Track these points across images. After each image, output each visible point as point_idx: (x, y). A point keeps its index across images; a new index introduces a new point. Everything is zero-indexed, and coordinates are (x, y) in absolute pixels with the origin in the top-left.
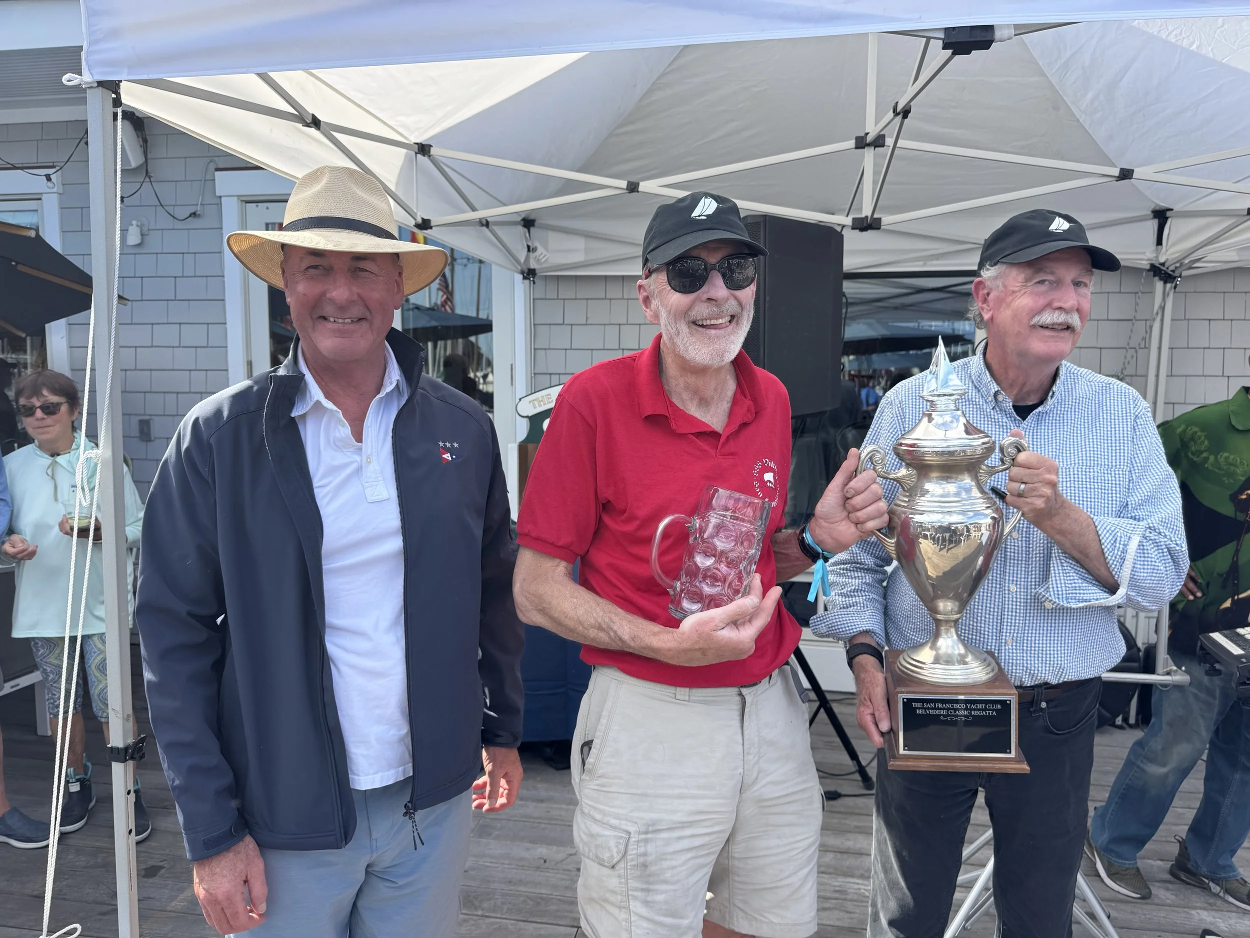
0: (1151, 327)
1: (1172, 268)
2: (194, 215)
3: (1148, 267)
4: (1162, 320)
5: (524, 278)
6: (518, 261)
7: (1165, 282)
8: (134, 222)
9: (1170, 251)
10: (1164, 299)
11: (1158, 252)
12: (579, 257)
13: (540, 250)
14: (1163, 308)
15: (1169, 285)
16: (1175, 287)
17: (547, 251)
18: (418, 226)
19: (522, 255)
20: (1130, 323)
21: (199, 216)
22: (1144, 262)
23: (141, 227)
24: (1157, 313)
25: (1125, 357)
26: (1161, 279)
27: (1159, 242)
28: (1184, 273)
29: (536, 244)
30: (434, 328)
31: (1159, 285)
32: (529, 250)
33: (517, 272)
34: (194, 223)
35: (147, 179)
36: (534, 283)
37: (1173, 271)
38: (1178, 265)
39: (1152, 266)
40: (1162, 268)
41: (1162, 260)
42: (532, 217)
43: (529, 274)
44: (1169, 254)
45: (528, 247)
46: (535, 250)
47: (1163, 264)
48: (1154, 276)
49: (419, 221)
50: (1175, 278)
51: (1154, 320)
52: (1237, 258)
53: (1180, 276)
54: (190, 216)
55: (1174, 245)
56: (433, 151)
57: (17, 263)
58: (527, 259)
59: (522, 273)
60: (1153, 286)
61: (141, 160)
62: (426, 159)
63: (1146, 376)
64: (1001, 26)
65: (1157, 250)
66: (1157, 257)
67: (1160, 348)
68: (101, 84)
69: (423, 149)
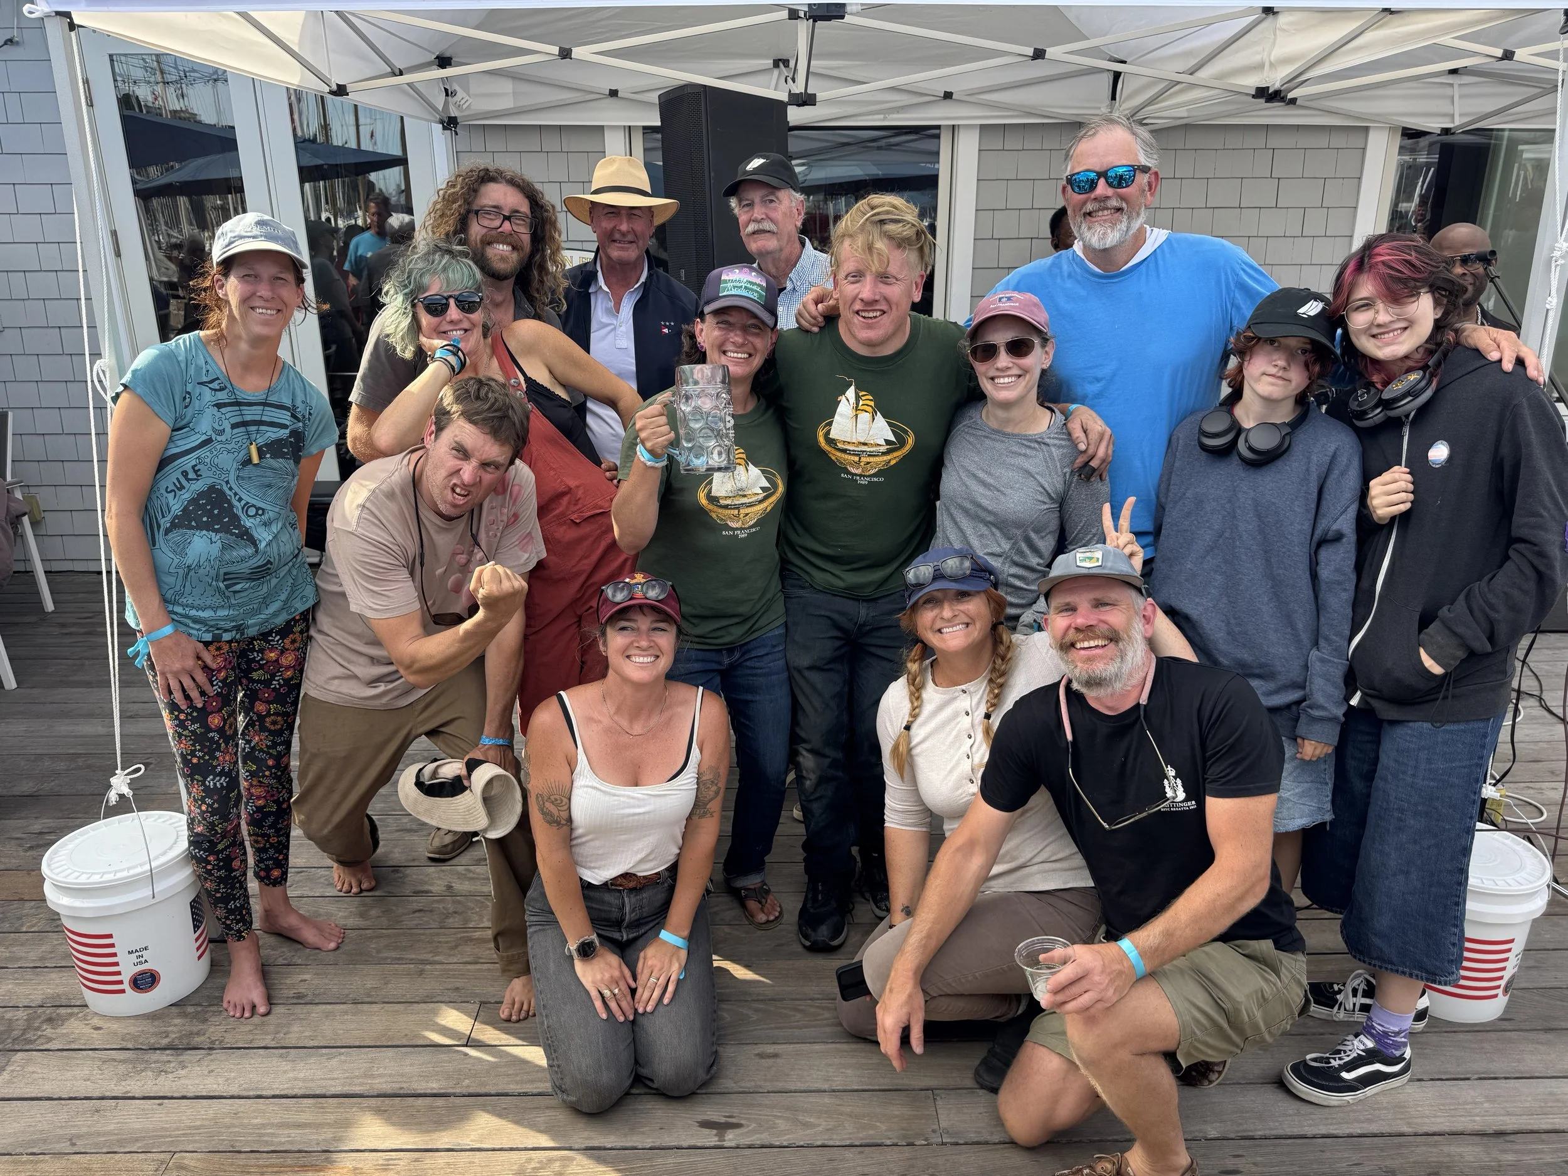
2: (10, 41)
5: (445, 128)
6: (435, 109)
9: (1124, 106)
11: (1112, 107)
12: (507, 103)
13: (461, 94)
17: (469, 95)
18: (332, 93)
19: (439, 101)
21: (17, 43)
27: (1113, 98)
29: (456, 87)
30: (318, 167)
32: (447, 95)
33: (436, 122)
34: (13, 52)
36: (456, 134)
42: (447, 55)
43: (450, 123)
45: (446, 90)
46: (454, 94)
49: (334, 88)
54: (5, 43)
55: (1127, 99)
58: (446, 104)
59: (442, 122)
64: (851, 4)
65: (1111, 104)
68: (58, 13)
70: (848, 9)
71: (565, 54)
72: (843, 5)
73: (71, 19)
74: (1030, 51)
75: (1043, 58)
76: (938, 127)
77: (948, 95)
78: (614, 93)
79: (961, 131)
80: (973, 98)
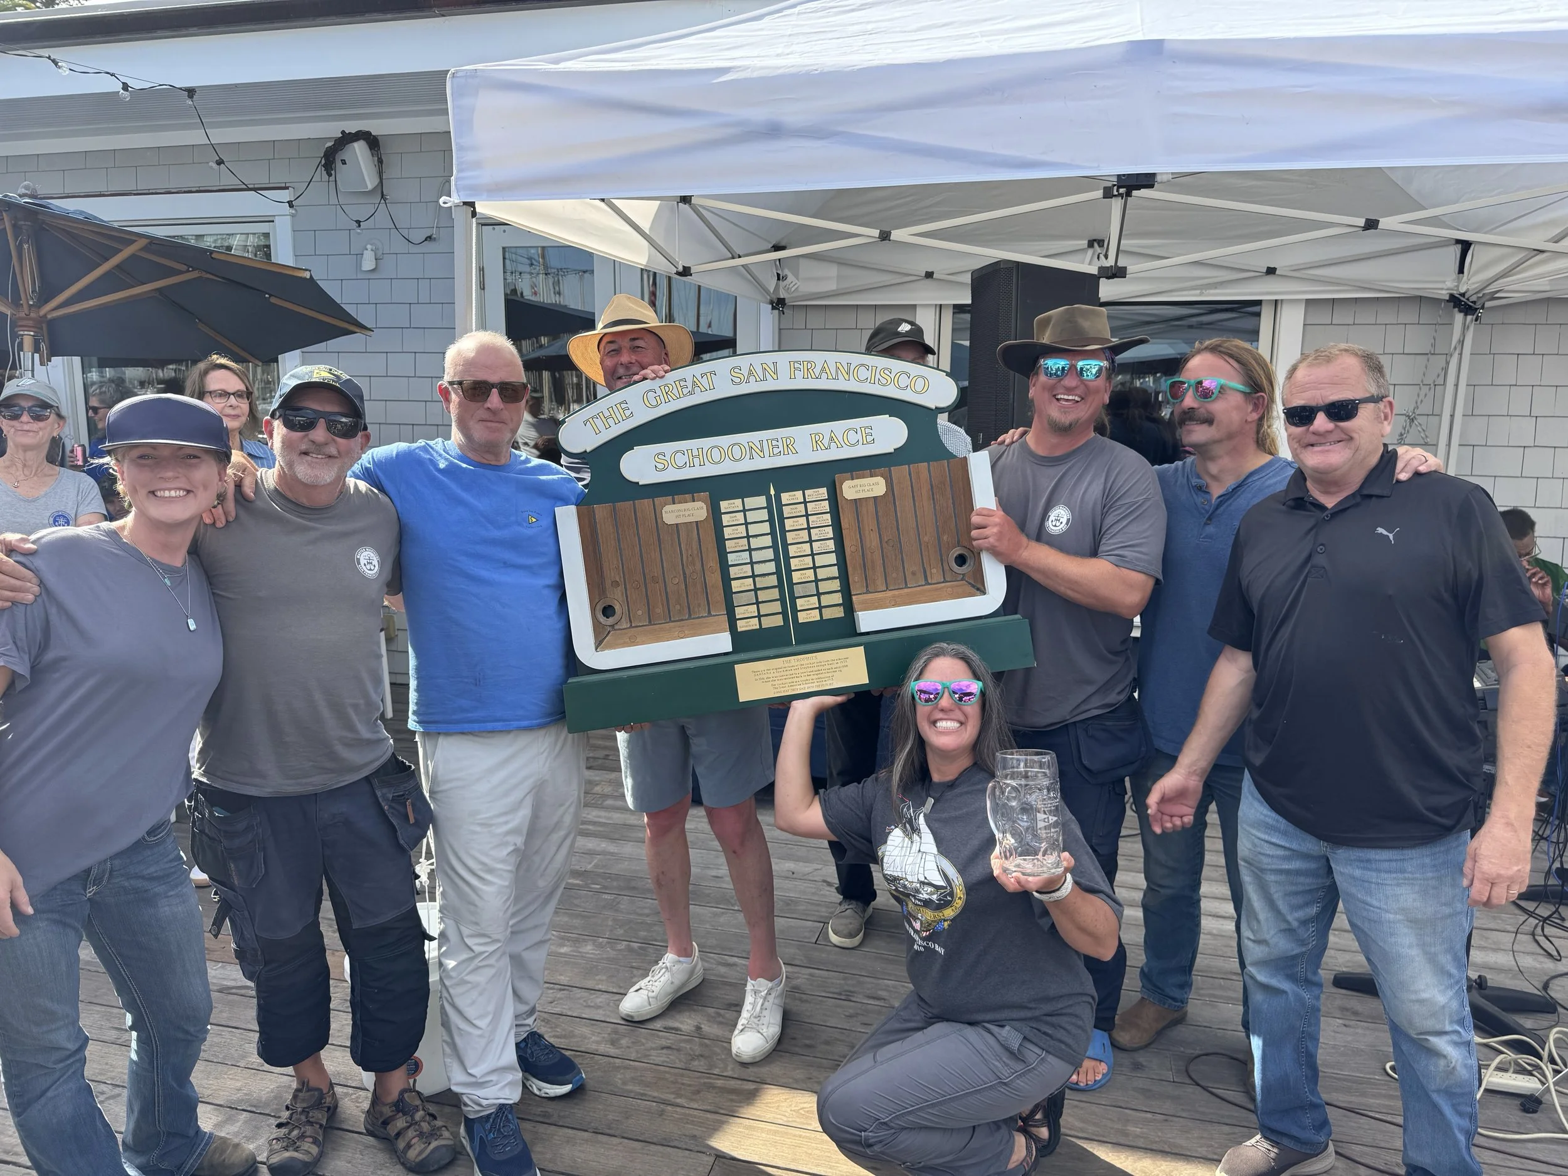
0: (1448, 363)
1: (1474, 298)
2: (429, 238)
3: (1447, 298)
4: (1461, 354)
5: (773, 308)
6: (767, 291)
7: (1466, 315)
8: (369, 247)
9: (1474, 280)
10: (1464, 335)
11: (1459, 281)
12: (832, 286)
13: (791, 278)
14: (1462, 342)
15: (1469, 318)
16: (1476, 320)
17: (798, 279)
18: (678, 273)
19: (771, 284)
20: (1426, 357)
21: (435, 240)
22: (1444, 292)
23: (375, 251)
24: (1455, 348)
25: (1418, 395)
26: (1460, 311)
27: (1461, 271)
28: (1488, 304)
29: (786, 272)
31: (1459, 317)
32: (779, 279)
33: (766, 303)
34: (429, 246)
35: (383, 201)
36: (783, 313)
37: (1474, 302)
38: (1481, 295)
39: (1452, 296)
40: (1462, 299)
41: (1462, 290)
42: (783, 244)
43: (779, 304)
44: (1469, 284)
45: (778, 275)
46: (785, 278)
47: (1463, 295)
48: (1454, 307)
49: (681, 269)
50: (1476, 309)
51: (1451, 355)
52: (1548, 288)
53: (1483, 308)
54: (426, 240)
55: (1477, 272)
56: (693, 201)
57: (271, 295)
58: (777, 287)
59: (772, 303)
60: (1452, 317)
61: (377, 181)
62: (687, 206)
63: (1440, 415)
64: (1161, 174)
65: (1458, 278)
66: (1458, 286)
67: (1457, 385)
68: (465, 203)
69: (685, 200)
70: (1158, 178)
71: (885, 236)
72: (1154, 175)
73: (474, 208)
74: (1361, 222)
75: (1376, 228)
76: (1259, 303)
77: (1271, 271)
78: (929, 275)
79: (1284, 306)
80: (1298, 274)
